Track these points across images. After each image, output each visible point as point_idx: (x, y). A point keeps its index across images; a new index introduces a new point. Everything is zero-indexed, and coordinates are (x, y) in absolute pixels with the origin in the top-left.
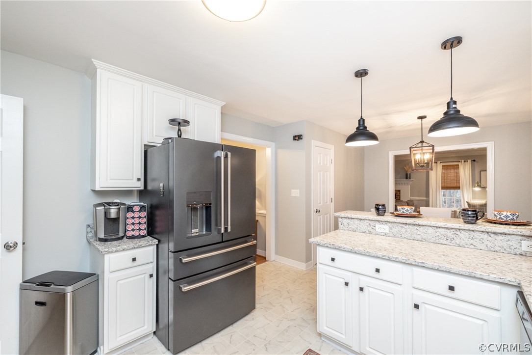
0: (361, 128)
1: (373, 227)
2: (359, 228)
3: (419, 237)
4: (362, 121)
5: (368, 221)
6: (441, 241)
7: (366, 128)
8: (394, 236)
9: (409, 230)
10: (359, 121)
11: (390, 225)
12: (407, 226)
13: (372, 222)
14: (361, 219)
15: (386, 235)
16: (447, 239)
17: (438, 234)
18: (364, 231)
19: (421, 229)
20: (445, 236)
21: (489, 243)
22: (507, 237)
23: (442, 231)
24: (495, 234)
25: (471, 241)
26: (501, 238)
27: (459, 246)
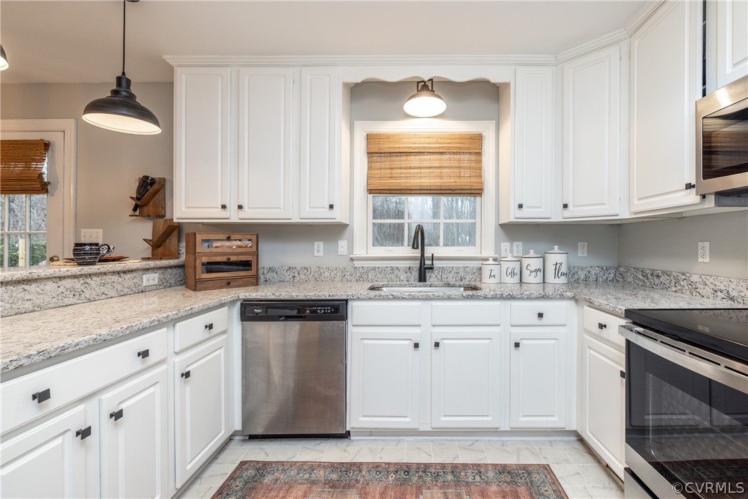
3: (28, 305)
6: (67, 301)
16: (74, 295)
17: (61, 289)
19: (33, 287)
20: (72, 290)
21: (119, 287)
22: (134, 274)
23: (68, 283)
24: (124, 272)
25: (103, 289)
26: (129, 276)
27: (90, 301)
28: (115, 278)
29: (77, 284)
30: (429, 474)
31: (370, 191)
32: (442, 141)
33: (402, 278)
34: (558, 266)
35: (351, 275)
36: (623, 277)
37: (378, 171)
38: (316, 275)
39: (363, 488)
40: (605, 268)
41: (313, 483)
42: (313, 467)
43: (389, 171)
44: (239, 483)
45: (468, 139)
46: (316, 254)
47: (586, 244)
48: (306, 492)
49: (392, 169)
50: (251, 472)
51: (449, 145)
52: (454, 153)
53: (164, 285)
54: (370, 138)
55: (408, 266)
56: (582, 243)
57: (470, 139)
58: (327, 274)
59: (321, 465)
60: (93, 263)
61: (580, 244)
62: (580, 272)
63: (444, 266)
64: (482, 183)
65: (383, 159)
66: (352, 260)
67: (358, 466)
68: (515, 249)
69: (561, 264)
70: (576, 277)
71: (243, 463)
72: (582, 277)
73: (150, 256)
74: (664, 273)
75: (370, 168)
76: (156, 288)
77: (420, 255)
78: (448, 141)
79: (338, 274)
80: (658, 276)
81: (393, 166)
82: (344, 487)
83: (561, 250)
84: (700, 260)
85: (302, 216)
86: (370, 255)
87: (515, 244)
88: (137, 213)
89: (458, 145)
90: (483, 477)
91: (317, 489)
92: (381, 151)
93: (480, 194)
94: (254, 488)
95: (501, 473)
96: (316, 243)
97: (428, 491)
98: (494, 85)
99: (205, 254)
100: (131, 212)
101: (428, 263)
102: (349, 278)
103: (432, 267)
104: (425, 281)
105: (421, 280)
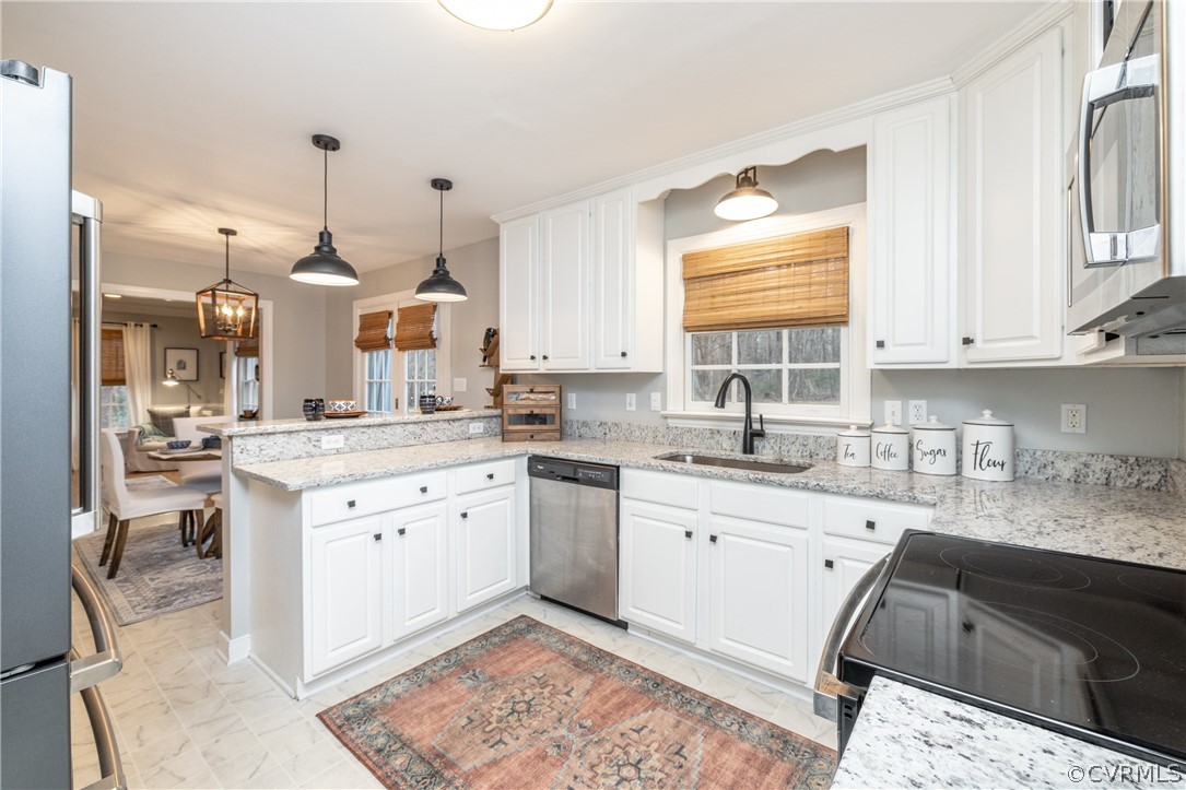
0: (326, 249)
1: (316, 444)
2: (286, 451)
3: (385, 443)
4: (326, 237)
5: (306, 434)
6: (410, 442)
7: (334, 251)
8: (352, 450)
9: (372, 436)
10: (321, 234)
11: (345, 432)
12: (371, 429)
13: (314, 433)
14: (292, 432)
15: (338, 451)
17: (406, 433)
18: (296, 454)
19: (388, 430)
20: (414, 433)
21: (449, 433)
22: (462, 422)
23: (410, 428)
24: (453, 420)
25: (436, 434)
26: (457, 424)
27: (426, 443)
28: (446, 425)
29: (417, 429)
30: (679, 697)
31: (687, 329)
32: (782, 248)
33: (724, 446)
34: (981, 448)
35: (664, 437)
37: (696, 302)
38: (627, 433)
39: (602, 679)
40: (1132, 460)
41: (563, 655)
42: (572, 641)
43: (710, 300)
44: (508, 630)
45: (822, 238)
46: (628, 408)
47: (1083, 407)
48: (551, 659)
49: (714, 297)
50: (523, 625)
51: (791, 253)
53: (487, 434)
54: (687, 259)
55: (734, 429)
56: (1070, 406)
57: (826, 238)
58: (637, 433)
59: (581, 644)
60: (431, 412)
61: (1064, 407)
62: (1059, 464)
63: (784, 432)
64: (847, 305)
65: (703, 285)
66: (666, 418)
67: (613, 658)
68: (912, 412)
69: (988, 444)
70: (1050, 472)
71: (523, 616)
72: (1067, 473)
73: (492, 404)
75: (687, 299)
76: (481, 437)
77: (744, 415)
78: (790, 247)
79: (650, 434)
81: (715, 293)
82: (585, 670)
83: (999, 418)
85: (598, 366)
86: (687, 413)
87: (913, 403)
88: (486, 363)
89: (806, 251)
90: (744, 729)
91: (562, 661)
92: (699, 275)
93: (845, 323)
94: (516, 639)
95: (772, 736)
96: (628, 395)
97: (662, 711)
99: (511, 406)
100: (481, 363)
101: (756, 426)
102: (661, 440)
103: (761, 434)
104: (752, 452)
105: (745, 452)
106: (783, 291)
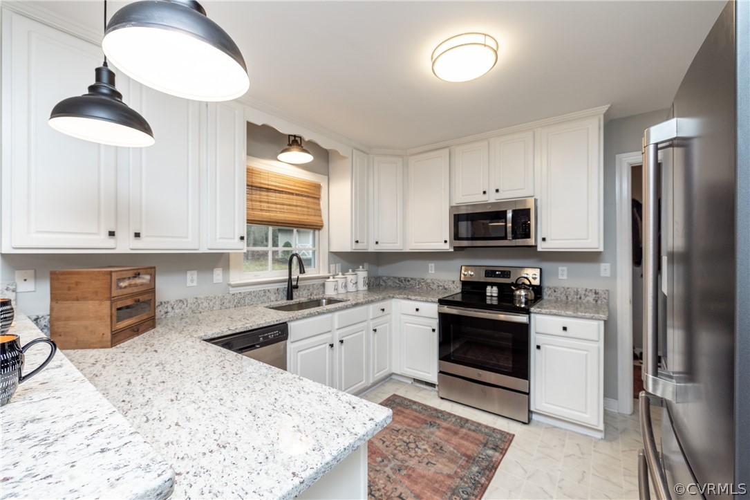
32: (298, 185)
35: (230, 302)
36: (385, 283)
37: (252, 203)
38: (193, 307)
43: (259, 204)
46: (189, 284)
52: (305, 196)
54: (249, 172)
55: (277, 287)
57: (314, 187)
58: (205, 304)
64: (322, 221)
68: (337, 269)
74: (412, 279)
75: (248, 200)
77: (288, 277)
78: (302, 186)
79: (217, 303)
80: (408, 281)
84: (430, 272)
87: (337, 265)
89: (307, 190)
93: (320, 230)
96: (189, 273)
98: (326, 150)
99: (119, 298)
101: (294, 283)
102: (228, 305)
103: (297, 287)
104: (292, 299)
105: (288, 299)
106: (299, 208)
